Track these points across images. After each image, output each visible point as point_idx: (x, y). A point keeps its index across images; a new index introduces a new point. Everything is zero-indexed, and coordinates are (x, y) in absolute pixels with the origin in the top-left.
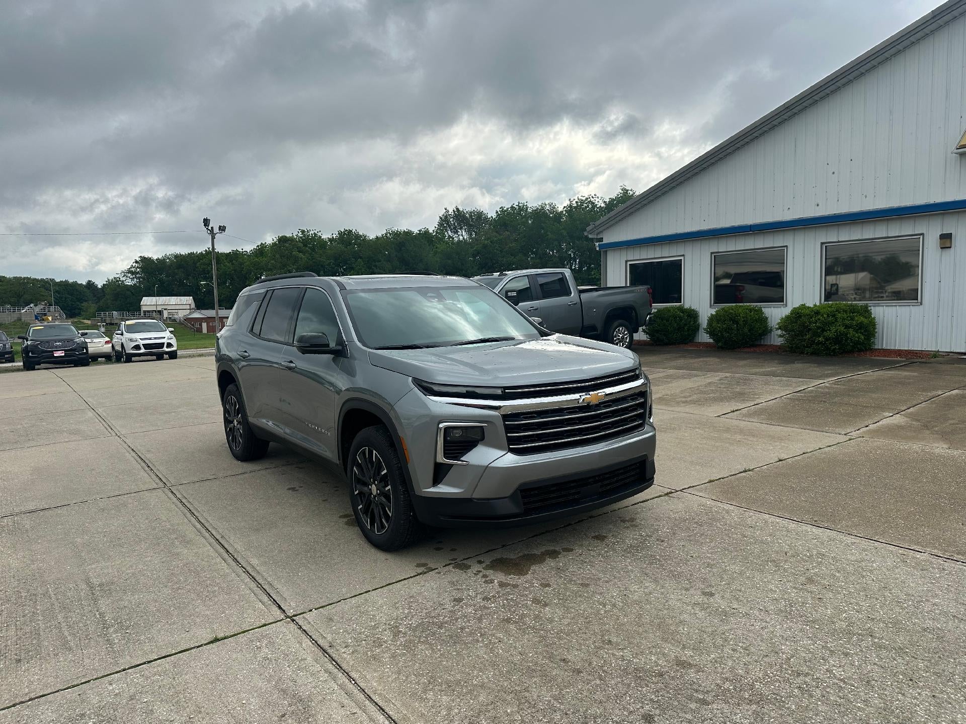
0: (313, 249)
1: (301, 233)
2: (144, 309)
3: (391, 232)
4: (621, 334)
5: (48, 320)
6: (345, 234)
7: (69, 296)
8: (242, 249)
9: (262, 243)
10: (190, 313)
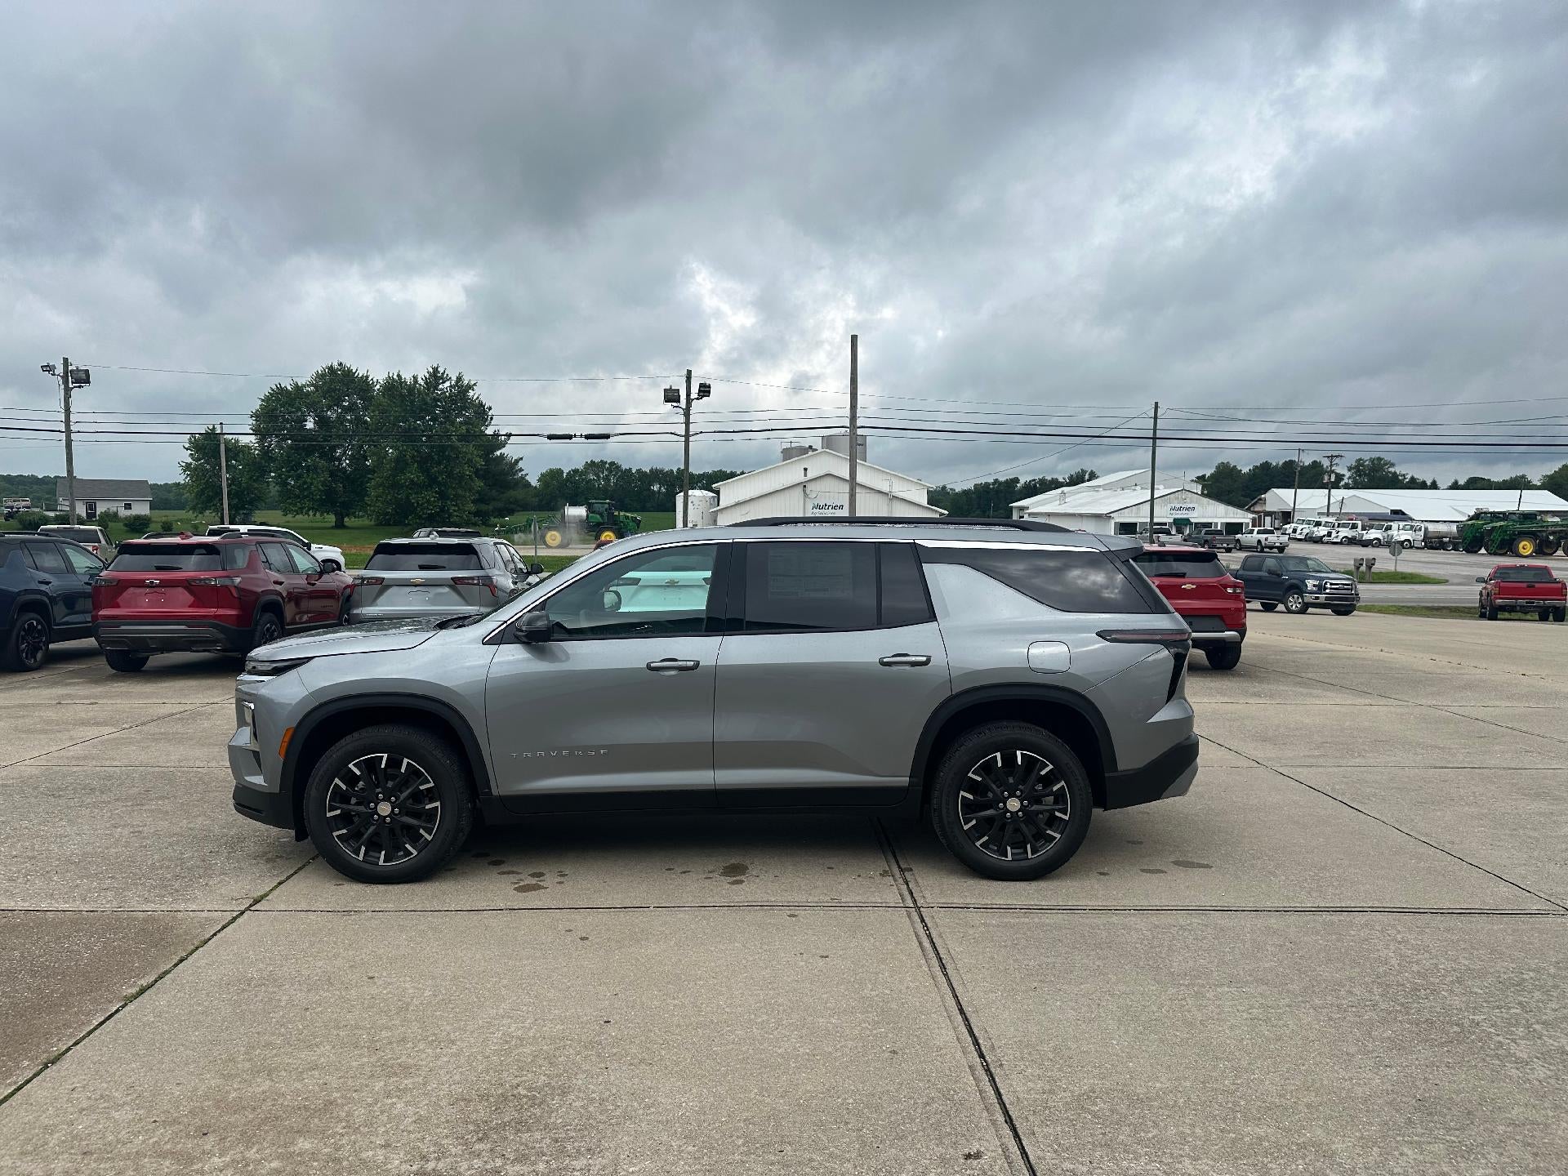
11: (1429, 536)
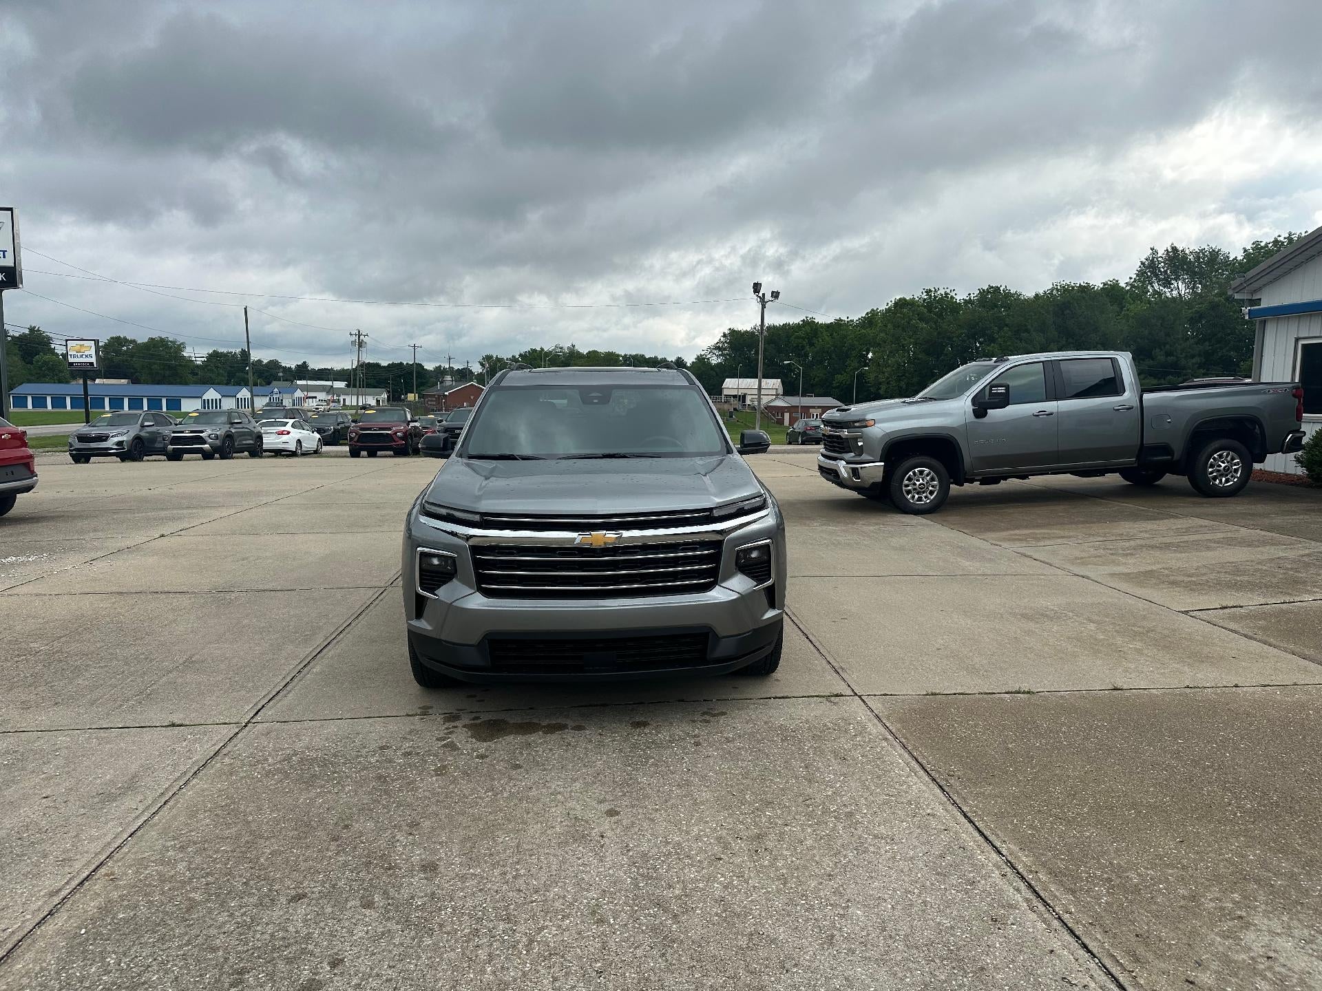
0: (940, 315)
1: (925, 294)
2: (725, 392)
3: (1059, 287)
4: (1224, 463)
6: (988, 292)
8: (848, 318)
9: (873, 310)
10: (772, 401)
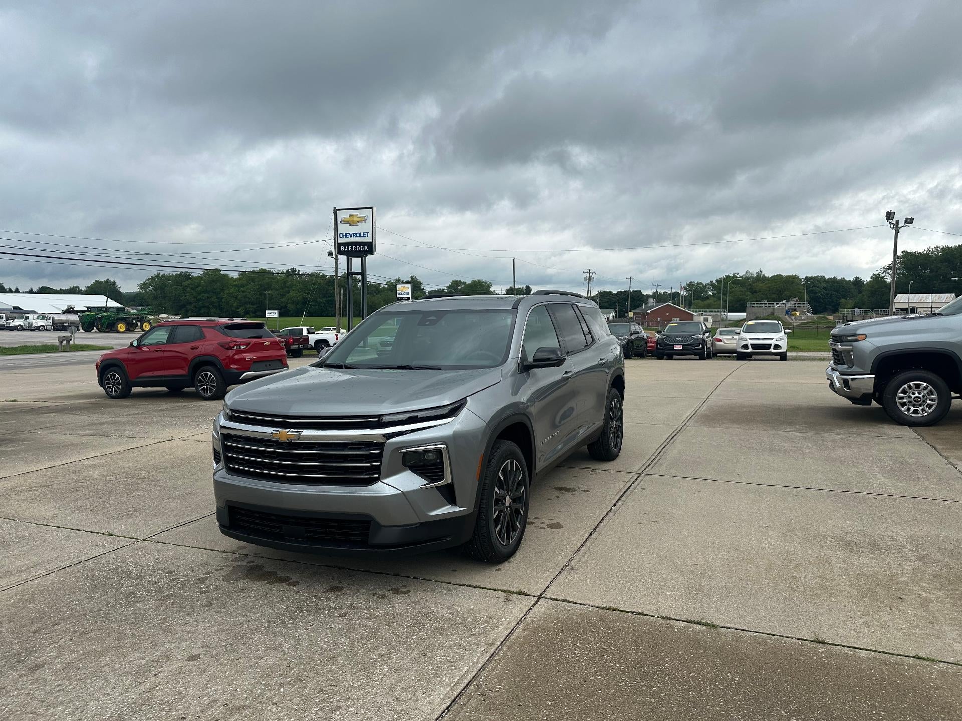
2: (896, 306)
5: (796, 315)
7: (834, 293)
11: (56, 322)
